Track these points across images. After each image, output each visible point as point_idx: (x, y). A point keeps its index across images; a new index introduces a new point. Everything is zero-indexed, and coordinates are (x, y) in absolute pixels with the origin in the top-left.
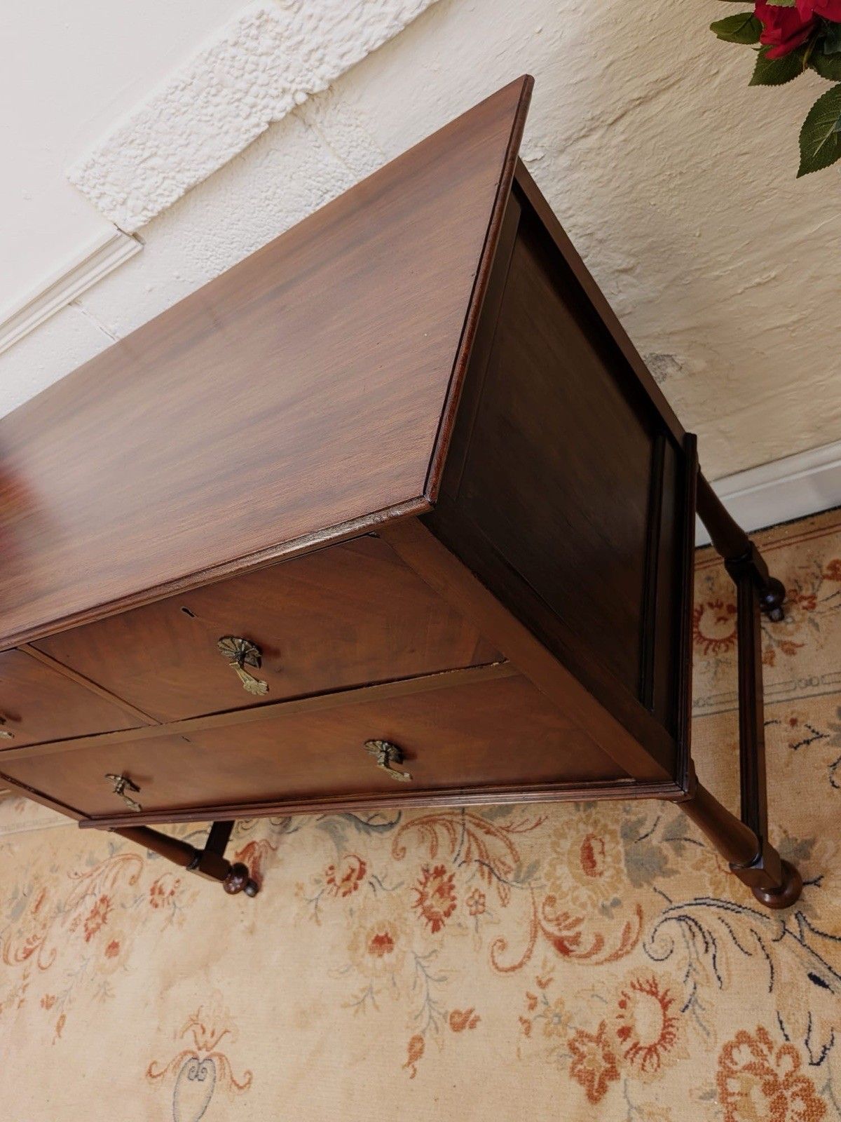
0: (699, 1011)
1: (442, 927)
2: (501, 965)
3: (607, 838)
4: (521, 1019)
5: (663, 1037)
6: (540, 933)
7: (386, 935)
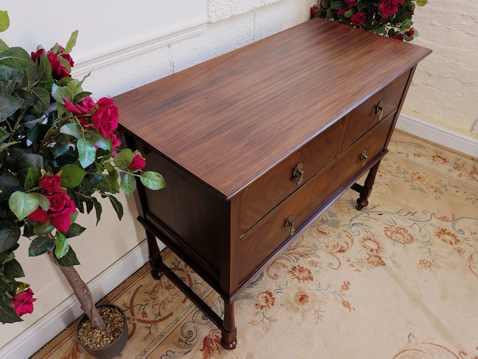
0: (375, 235)
1: (313, 277)
2: (336, 268)
3: (321, 226)
4: (355, 271)
5: (377, 244)
6: (334, 254)
7: (302, 296)
